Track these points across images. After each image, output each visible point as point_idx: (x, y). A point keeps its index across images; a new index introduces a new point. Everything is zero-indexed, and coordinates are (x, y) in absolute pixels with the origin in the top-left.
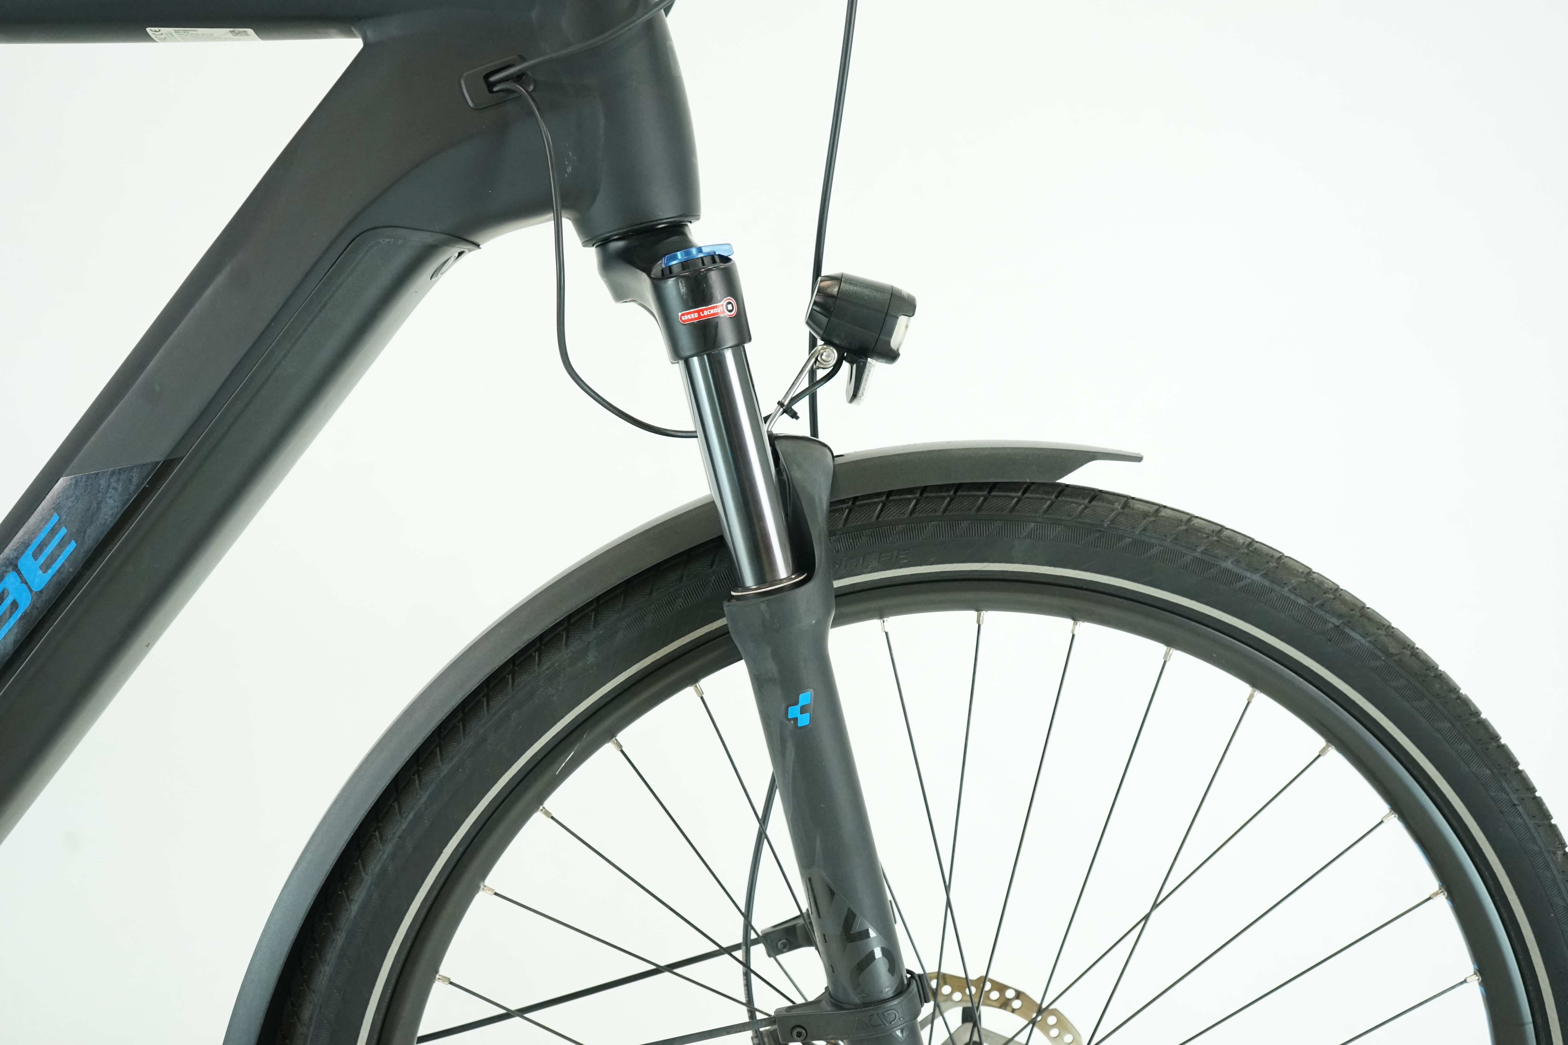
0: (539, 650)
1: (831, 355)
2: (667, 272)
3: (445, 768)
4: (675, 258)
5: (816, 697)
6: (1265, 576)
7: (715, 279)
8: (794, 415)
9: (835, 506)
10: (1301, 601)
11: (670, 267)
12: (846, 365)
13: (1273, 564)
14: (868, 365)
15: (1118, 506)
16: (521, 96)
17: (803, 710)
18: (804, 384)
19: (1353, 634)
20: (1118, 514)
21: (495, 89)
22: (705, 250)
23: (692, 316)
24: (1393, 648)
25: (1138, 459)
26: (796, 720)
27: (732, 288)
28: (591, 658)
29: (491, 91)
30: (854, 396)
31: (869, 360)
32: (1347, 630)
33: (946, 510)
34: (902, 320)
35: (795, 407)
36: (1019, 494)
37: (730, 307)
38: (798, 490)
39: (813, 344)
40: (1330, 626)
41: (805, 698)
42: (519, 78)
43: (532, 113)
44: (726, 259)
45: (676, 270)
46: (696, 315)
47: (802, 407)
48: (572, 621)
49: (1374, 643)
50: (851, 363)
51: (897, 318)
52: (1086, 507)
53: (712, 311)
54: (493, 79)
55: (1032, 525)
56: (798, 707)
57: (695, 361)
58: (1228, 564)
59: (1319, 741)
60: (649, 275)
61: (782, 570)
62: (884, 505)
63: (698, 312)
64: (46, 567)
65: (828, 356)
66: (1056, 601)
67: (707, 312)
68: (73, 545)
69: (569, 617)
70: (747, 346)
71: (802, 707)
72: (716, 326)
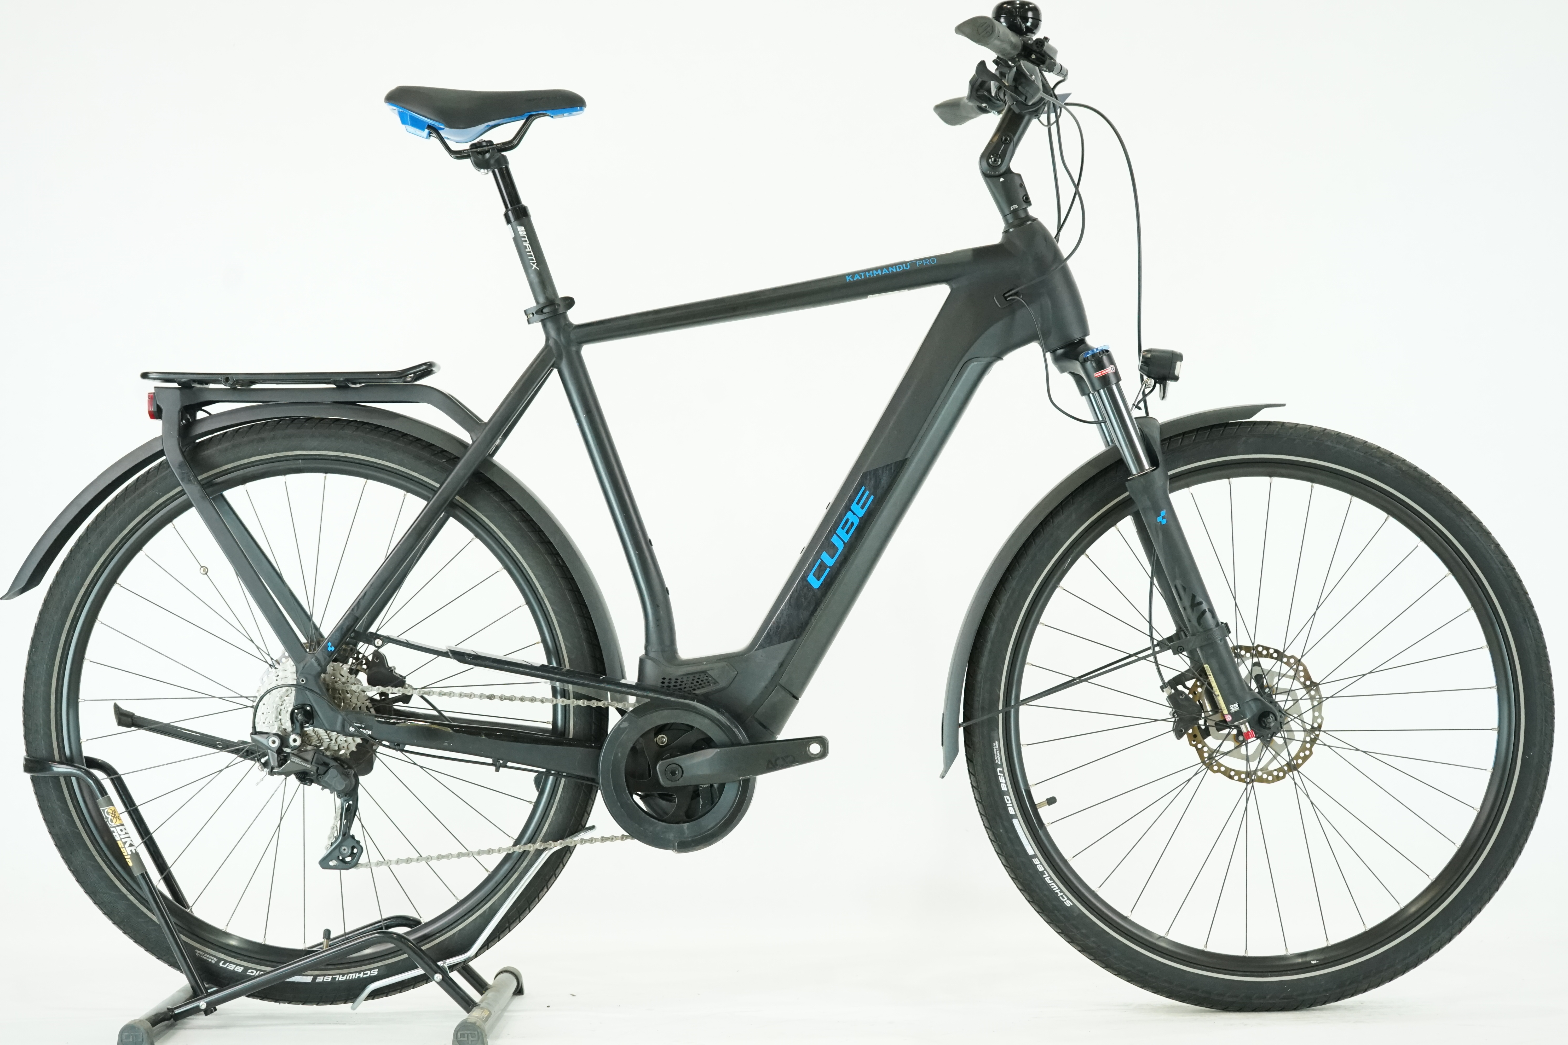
0: (1052, 518)
1: (1152, 382)
2: (1086, 359)
3: (1021, 570)
4: (1088, 353)
5: (1167, 513)
6: (1345, 446)
7: (1105, 358)
8: (1140, 408)
9: (1163, 441)
10: (1362, 454)
11: (1087, 357)
12: (1158, 385)
13: (1348, 441)
14: (1167, 384)
15: (1279, 426)
16: (1019, 300)
17: (1163, 518)
18: (1141, 396)
19: (1385, 464)
20: (1279, 429)
21: (1008, 299)
22: (1099, 349)
23: (1099, 374)
24: (1404, 468)
25: (1284, 405)
26: (1161, 522)
27: (1112, 362)
28: (1073, 517)
29: (1006, 300)
30: (1164, 397)
31: (1167, 381)
32: (1383, 463)
33: (1208, 437)
34: (1178, 363)
35: (1140, 405)
36: (1237, 427)
37: (1112, 369)
38: (1148, 436)
39: (1142, 379)
40: (1376, 462)
41: (1163, 513)
42: (1016, 294)
43: (1024, 306)
44: (1107, 351)
45: (1089, 358)
46: (1101, 374)
47: (1142, 405)
48: (1063, 504)
49: (1396, 467)
50: (1160, 384)
51: (1176, 363)
52: (1266, 428)
53: (1107, 371)
54: (1006, 295)
55: (1244, 438)
56: (1161, 517)
57: (1102, 391)
58: (1329, 443)
59: (1385, 515)
60: (1078, 361)
61: (1146, 466)
62: (1182, 439)
63: (1101, 372)
64: (862, 508)
65: (1150, 382)
66: (1260, 470)
67: (1104, 372)
68: (872, 497)
69: (1062, 502)
70: (1120, 382)
71: (1162, 517)
72: (1109, 377)
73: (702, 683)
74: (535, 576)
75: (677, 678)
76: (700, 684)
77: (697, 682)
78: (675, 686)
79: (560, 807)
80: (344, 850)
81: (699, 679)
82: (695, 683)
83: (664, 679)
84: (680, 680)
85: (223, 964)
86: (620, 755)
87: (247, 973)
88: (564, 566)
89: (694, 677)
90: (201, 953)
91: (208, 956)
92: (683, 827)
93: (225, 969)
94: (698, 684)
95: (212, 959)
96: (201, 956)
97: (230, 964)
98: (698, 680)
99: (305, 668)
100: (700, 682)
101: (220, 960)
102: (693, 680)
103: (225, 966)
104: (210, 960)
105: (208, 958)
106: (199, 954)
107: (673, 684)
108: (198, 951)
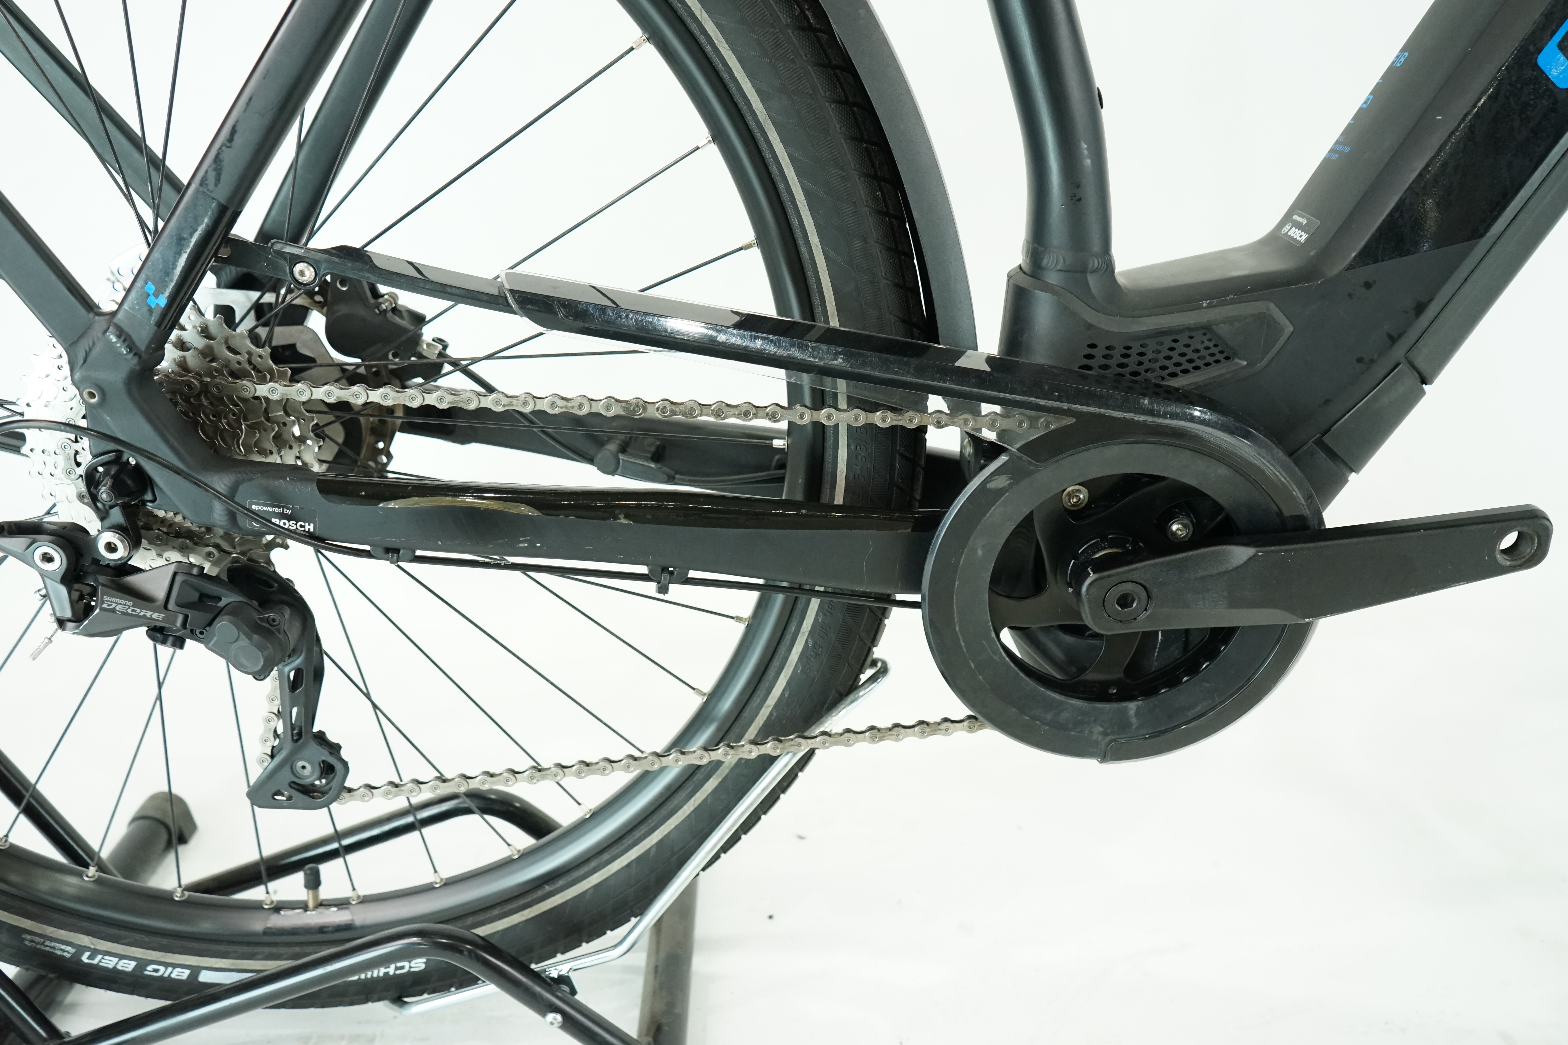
73: (1195, 356)
74: (740, 60)
75: (1130, 344)
76: (1190, 361)
77: (1183, 355)
78: (1121, 365)
79: (814, 646)
80: (304, 767)
81: (1187, 346)
82: (1176, 359)
83: (1092, 346)
84: (1136, 349)
85: (88, 958)
86: (980, 552)
87: (146, 973)
88: (821, 31)
89: (1175, 341)
90: (37, 939)
91: (53, 944)
92: (1126, 709)
93: (96, 967)
94: (1183, 360)
95: (62, 950)
96: (38, 946)
97: (106, 957)
98: (1185, 350)
99: (89, 359)
100: (1191, 355)
101: (81, 949)
102: (1172, 349)
103: (95, 962)
104: (59, 953)
105: (54, 948)
106: (32, 941)
107: (1117, 359)
108: (29, 937)
